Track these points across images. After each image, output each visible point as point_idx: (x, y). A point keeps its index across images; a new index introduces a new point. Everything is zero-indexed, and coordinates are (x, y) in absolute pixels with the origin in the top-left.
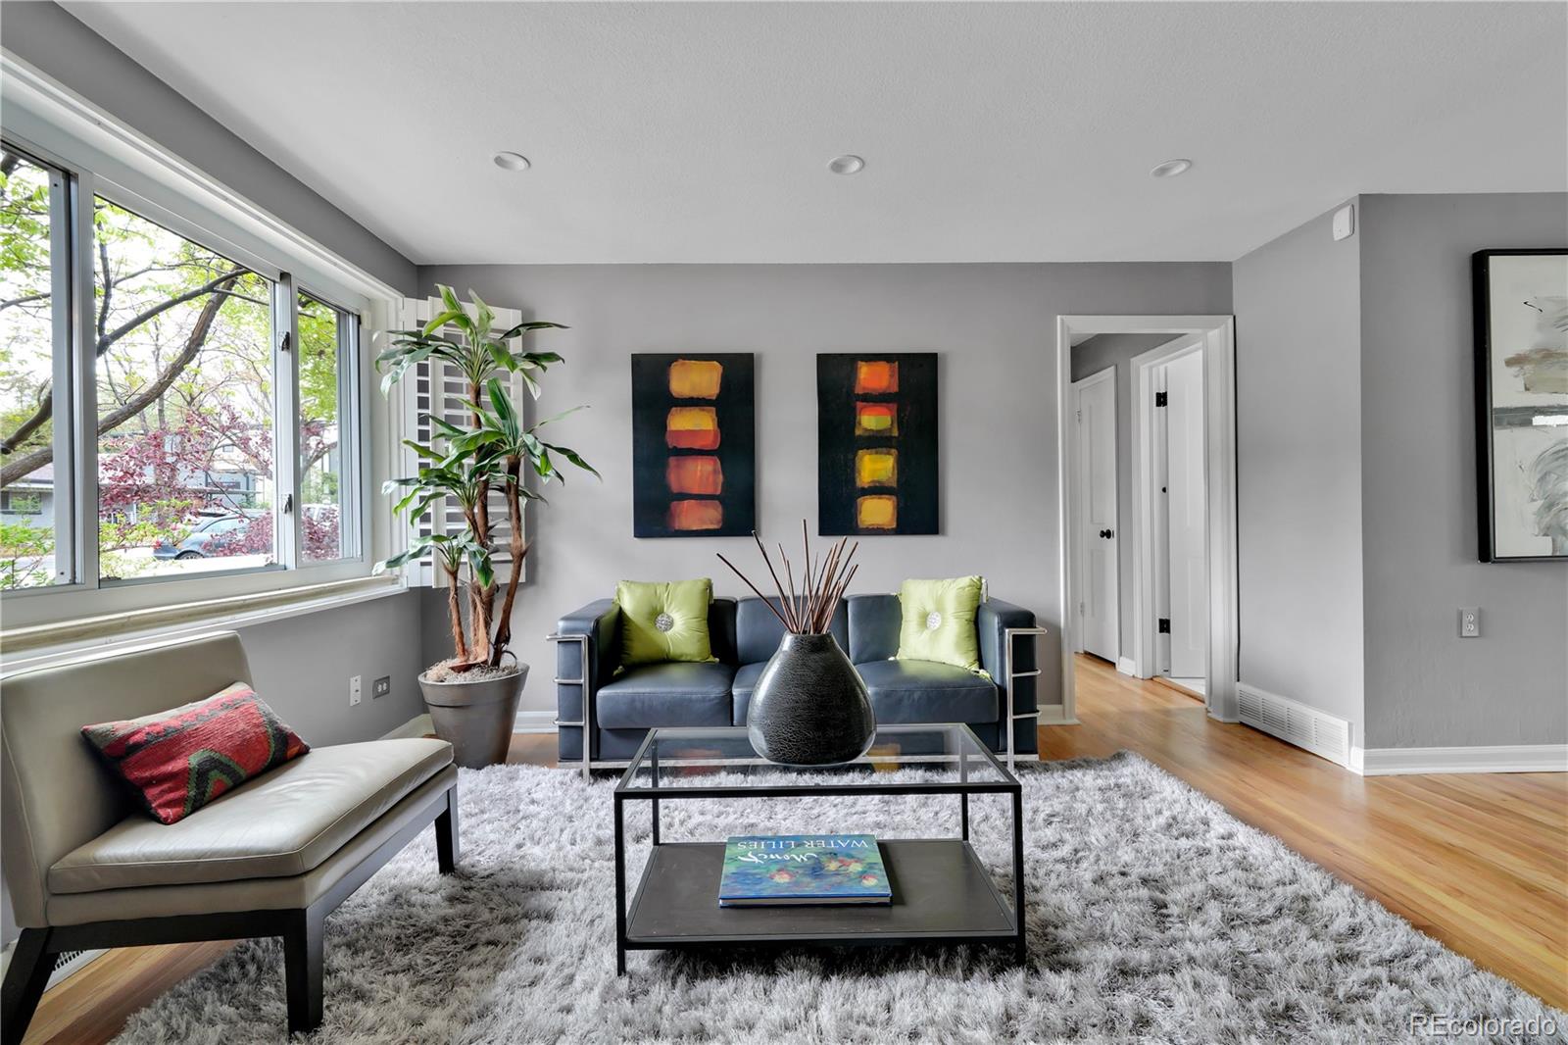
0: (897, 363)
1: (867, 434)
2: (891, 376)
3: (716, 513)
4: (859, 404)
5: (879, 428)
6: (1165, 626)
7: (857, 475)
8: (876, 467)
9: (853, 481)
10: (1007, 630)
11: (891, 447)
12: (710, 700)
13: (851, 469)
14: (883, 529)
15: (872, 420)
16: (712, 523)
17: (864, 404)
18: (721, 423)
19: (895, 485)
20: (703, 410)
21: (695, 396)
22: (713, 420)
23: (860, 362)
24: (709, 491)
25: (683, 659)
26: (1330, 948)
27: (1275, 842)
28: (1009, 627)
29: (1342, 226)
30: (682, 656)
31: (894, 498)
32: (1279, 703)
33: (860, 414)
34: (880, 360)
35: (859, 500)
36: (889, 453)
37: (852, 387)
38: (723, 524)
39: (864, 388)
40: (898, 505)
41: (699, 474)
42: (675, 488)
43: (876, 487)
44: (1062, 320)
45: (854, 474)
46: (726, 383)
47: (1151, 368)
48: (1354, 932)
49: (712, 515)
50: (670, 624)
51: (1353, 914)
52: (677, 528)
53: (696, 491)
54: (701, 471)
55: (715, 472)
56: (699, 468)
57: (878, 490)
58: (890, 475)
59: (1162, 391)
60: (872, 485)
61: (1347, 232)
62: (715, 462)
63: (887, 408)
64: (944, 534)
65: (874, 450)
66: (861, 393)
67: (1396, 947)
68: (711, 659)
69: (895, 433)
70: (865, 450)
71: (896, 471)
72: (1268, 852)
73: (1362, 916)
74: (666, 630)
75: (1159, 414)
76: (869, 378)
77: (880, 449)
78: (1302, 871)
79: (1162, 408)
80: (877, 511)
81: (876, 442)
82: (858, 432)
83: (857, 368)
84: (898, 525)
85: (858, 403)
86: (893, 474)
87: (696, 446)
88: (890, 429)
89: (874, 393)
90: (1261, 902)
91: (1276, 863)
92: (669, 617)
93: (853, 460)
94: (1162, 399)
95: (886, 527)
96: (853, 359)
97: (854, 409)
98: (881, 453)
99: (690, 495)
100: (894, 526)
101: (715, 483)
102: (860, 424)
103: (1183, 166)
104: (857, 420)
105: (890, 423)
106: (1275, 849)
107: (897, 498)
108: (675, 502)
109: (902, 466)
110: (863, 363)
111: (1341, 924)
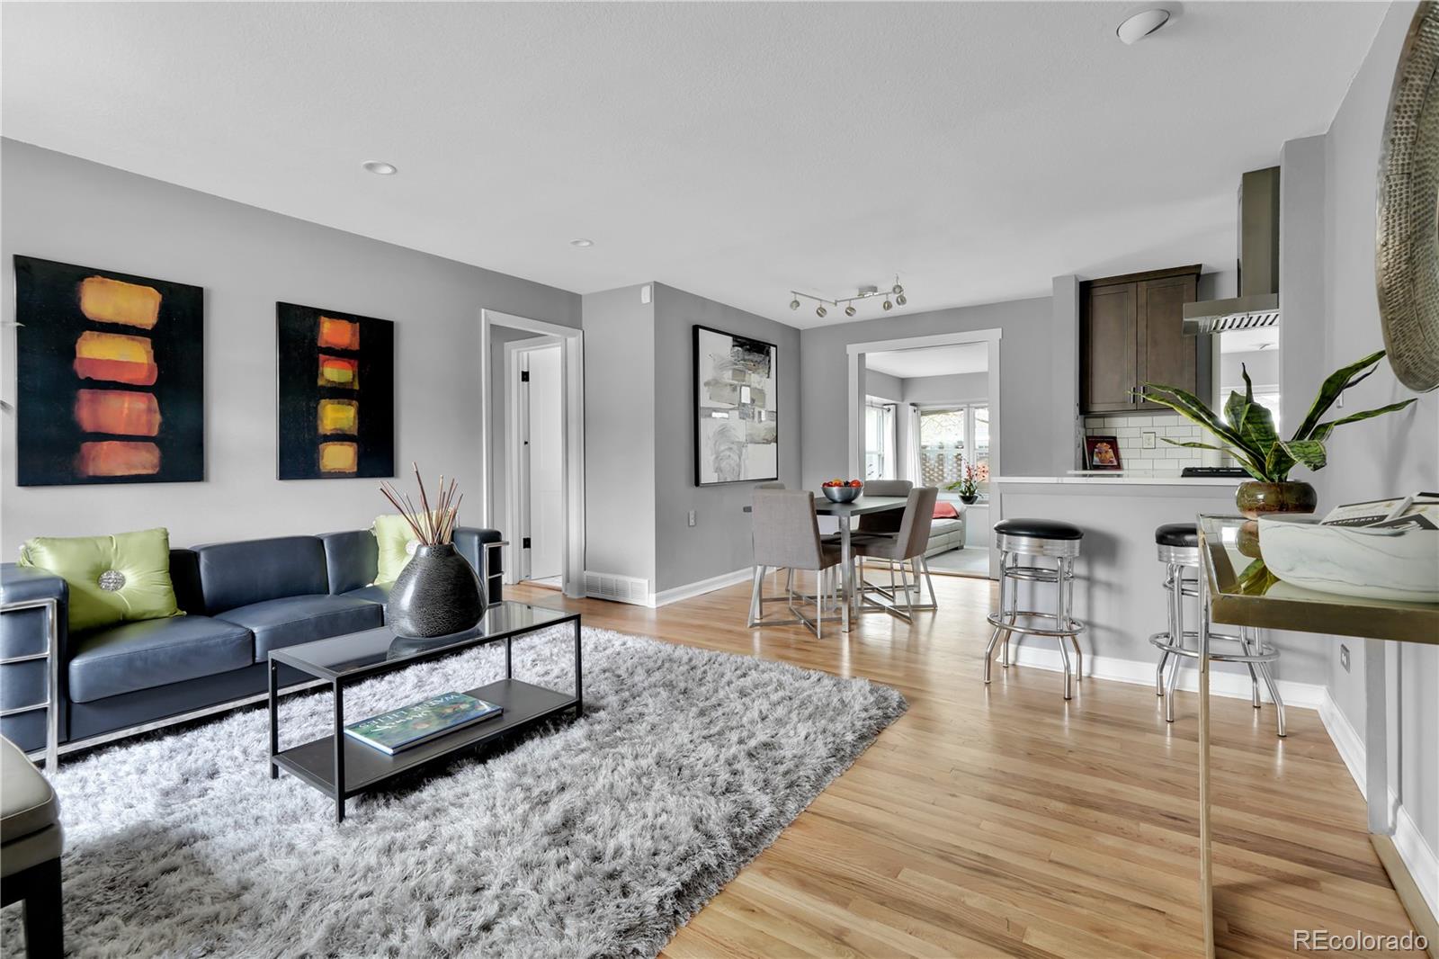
0: (358, 324)
1: (329, 385)
2: (353, 335)
3: (152, 458)
4: (322, 357)
5: (342, 381)
6: (527, 543)
7: (319, 422)
8: (338, 416)
9: (316, 428)
10: (485, 545)
11: (353, 399)
12: (232, 642)
13: (313, 416)
14: (345, 473)
15: (333, 373)
16: (145, 468)
17: (327, 357)
18: (159, 356)
19: (356, 434)
20: (133, 340)
21: (121, 323)
22: (148, 352)
23: (322, 318)
24: (143, 431)
25: (146, 616)
26: (687, 667)
27: (646, 639)
28: (485, 543)
29: (646, 296)
30: (144, 614)
31: (355, 445)
32: (612, 578)
33: (323, 367)
34: (343, 319)
35: (321, 446)
36: (350, 404)
37: (314, 340)
38: (161, 469)
39: (327, 342)
40: (359, 451)
41: (126, 411)
42: (88, 424)
43: (338, 434)
44: (485, 313)
45: (316, 421)
46: (165, 311)
47: (518, 352)
48: (690, 660)
49: (146, 459)
50: (121, 581)
51: (688, 654)
52: (91, 474)
53: (121, 431)
54: (129, 409)
55: (149, 410)
56: (126, 405)
57: (340, 437)
58: (352, 424)
59: (526, 371)
60: (334, 432)
61: (648, 301)
62: (150, 400)
63: (350, 363)
64: (397, 477)
65: (336, 401)
66: (323, 346)
67: (706, 659)
68: (180, 612)
69: (356, 387)
70: (327, 400)
71: (357, 421)
72: (645, 644)
73: (691, 652)
74: (116, 589)
75: (523, 388)
76: (330, 333)
77: (341, 400)
78: (662, 647)
79: (526, 383)
80: (339, 456)
81: (338, 393)
82: (321, 382)
83: (319, 323)
84: (358, 469)
85: (321, 355)
86: (354, 423)
87: (122, 380)
88: (352, 383)
89: (337, 348)
90: (656, 662)
91: (650, 647)
92: (118, 574)
93: (316, 408)
94: (525, 376)
95: (347, 471)
96: (317, 313)
97: (317, 360)
98: (343, 404)
99: (112, 435)
100: (355, 470)
101: (150, 424)
102: (323, 375)
103: (588, 244)
104: (319, 372)
105: (351, 377)
106: (647, 642)
107: (358, 444)
108: (88, 444)
109: (362, 415)
110: (326, 319)
111: (685, 659)
